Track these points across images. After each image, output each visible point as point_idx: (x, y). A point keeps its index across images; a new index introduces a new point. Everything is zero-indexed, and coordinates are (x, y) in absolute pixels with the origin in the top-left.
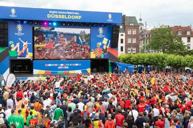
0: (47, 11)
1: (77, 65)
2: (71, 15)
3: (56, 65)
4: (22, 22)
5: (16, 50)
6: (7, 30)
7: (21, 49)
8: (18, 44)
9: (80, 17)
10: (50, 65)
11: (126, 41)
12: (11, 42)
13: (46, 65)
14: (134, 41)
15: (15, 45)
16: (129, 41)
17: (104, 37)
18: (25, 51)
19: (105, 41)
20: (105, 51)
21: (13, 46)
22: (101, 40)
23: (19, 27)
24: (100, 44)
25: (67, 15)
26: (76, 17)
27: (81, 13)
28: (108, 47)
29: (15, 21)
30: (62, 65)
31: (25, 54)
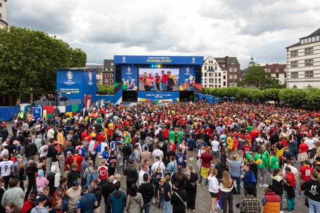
0: (147, 57)
1: (169, 95)
2: (164, 60)
3: (153, 95)
4: (130, 65)
5: (127, 84)
6: (120, 71)
7: (130, 84)
8: (128, 81)
9: (170, 61)
10: (149, 95)
11: (228, 77)
12: (123, 79)
13: (146, 95)
14: (235, 77)
15: (126, 81)
16: (231, 77)
17: (190, 75)
18: (133, 85)
19: (191, 78)
20: (191, 85)
21: (124, 81)
22: (188, 77)
23: (129, 69)
24: (187, 80)
25: (161, 59)
26: (168, 61)
27: (171, 58)
28: (193, 82)
29: (126, 65)
30: (158, 95)
31: (132, 87)
